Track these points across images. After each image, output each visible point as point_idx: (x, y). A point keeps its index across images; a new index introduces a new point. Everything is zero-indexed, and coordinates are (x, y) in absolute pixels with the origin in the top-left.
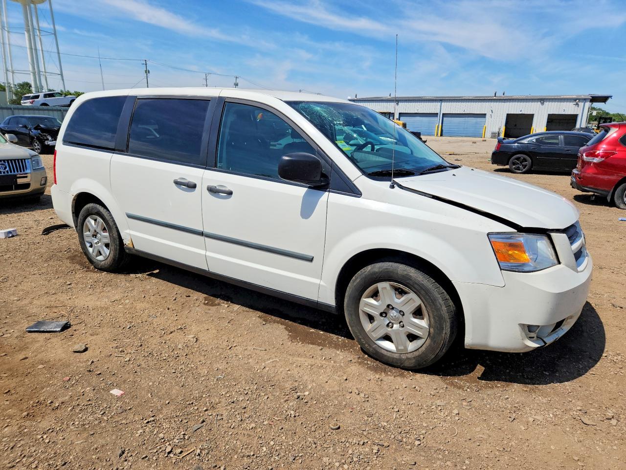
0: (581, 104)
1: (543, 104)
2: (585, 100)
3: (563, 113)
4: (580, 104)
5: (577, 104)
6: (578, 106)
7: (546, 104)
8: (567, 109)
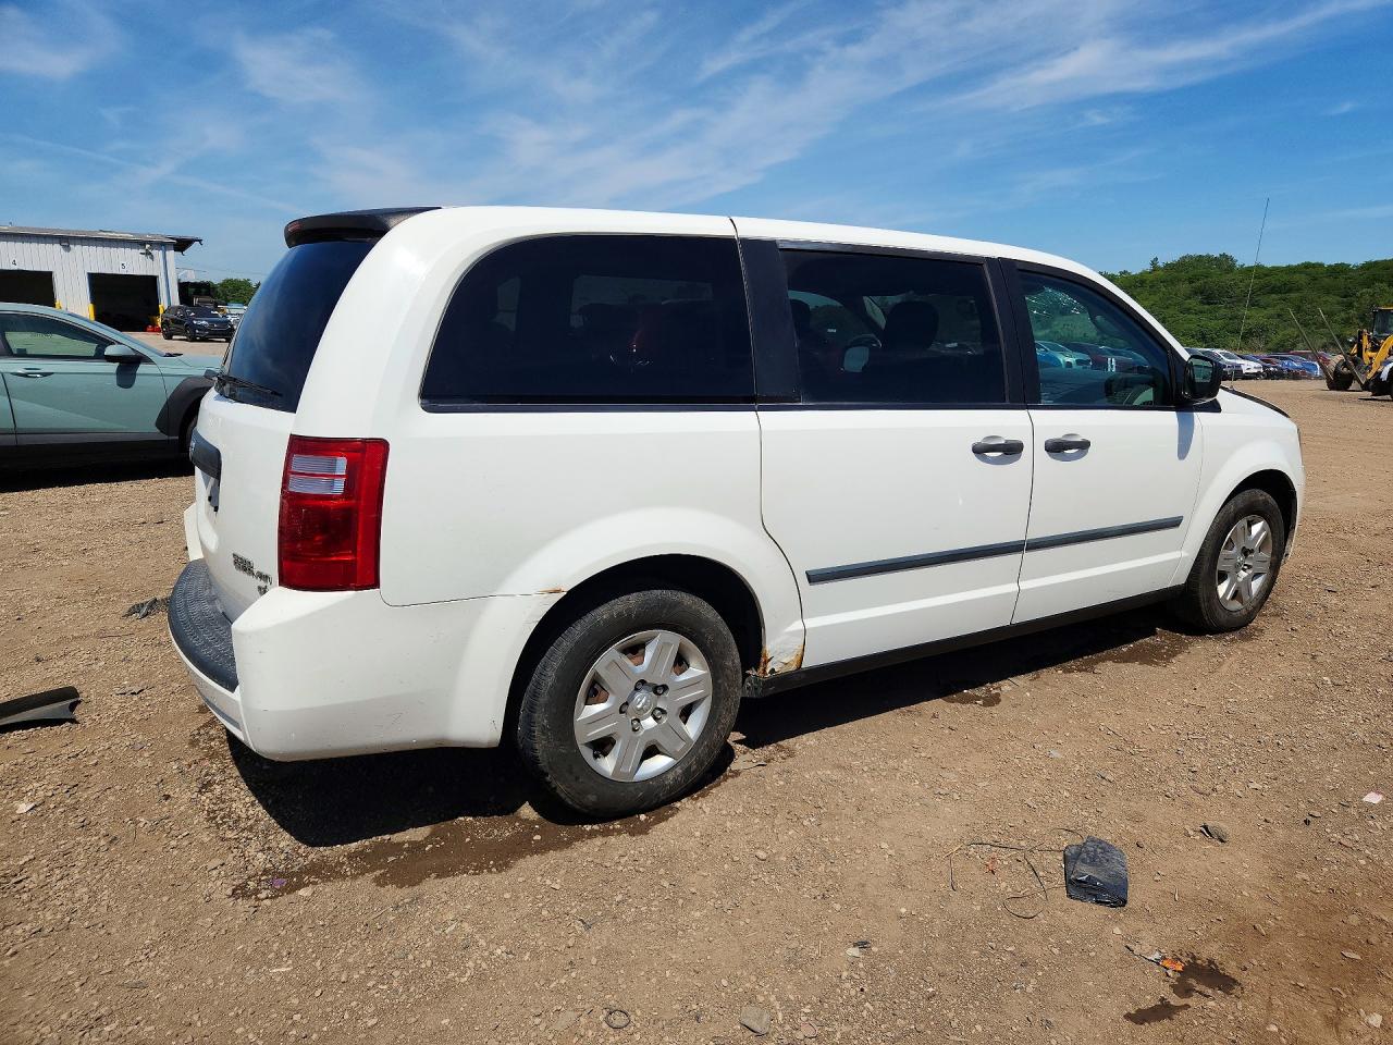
0: (158, 254)
1: (67, 248)
2: (162, 245)
3: (123, 272)
4: (154, 252)
5: (148, 253)
6: (152, 258)
7: (76, 249)
8: (130, 263)
